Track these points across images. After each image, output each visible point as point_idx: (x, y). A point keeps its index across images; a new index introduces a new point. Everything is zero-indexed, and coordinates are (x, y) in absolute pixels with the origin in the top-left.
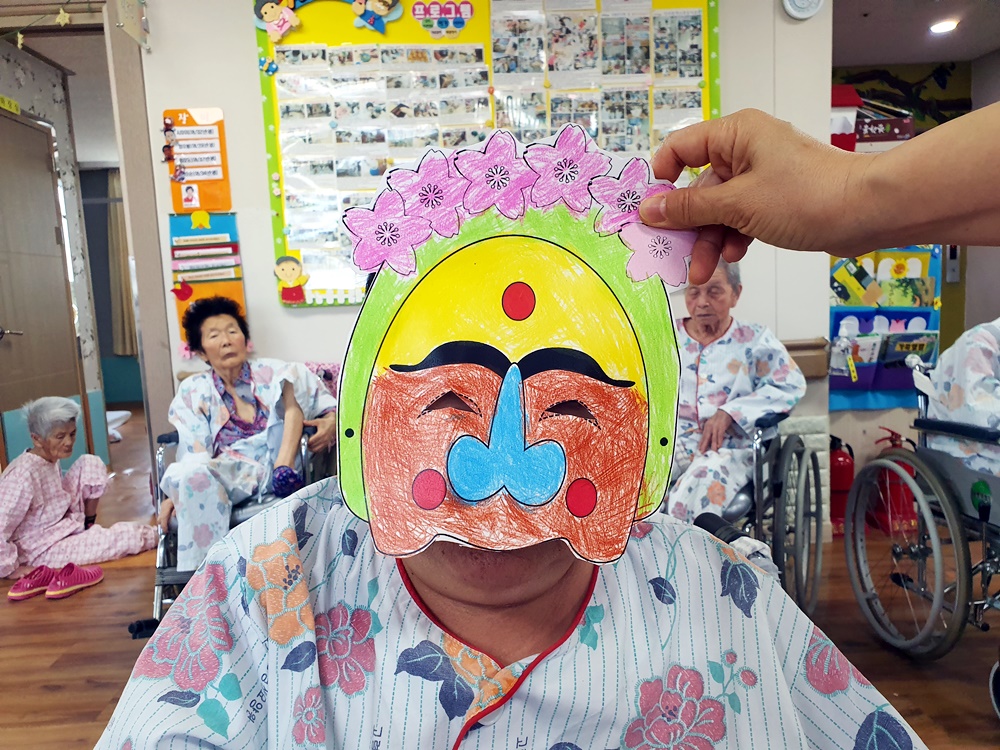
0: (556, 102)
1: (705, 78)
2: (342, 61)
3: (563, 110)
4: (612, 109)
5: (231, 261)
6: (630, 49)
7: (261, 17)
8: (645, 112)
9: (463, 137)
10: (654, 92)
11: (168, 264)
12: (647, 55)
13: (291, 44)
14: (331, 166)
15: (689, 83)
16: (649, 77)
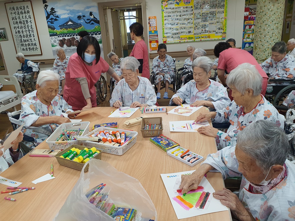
0: (203, 13)
1: (225, 9)
2: (173, 9)
3: (204, 14)
4: (211, 14)
5: (157, 37)
6: (214, 5)
7: (162, 4)
8: (215, 14)
9: (189, 19)
10: (217, 11)
11: (148, 38)
12: (216, 6)
13: (166, 7)
14: (171, 24)
15: (222, 10)
16: (216, 9)
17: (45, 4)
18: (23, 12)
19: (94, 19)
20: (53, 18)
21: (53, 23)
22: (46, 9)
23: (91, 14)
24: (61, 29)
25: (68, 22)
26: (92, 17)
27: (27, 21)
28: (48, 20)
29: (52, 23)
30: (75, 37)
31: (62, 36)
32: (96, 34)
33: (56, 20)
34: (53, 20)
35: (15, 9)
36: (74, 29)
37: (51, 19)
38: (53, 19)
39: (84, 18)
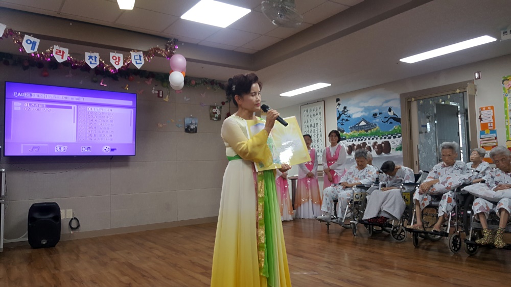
5: (494, 141)
7: (504, 84)
11: (479, 142)
17: (338, 103)
18: (315, 114)
19: (394, 116)
20: (344, 118)
21: (344, 125)
22: (338, 109)
23: (390, 110)
24: (351, 131)
25: (360, 123)
26: (391, 114)
27: (317, 124)
28: (339, 121)
29: (342, 124)
30: (367, 141)
31: (351, 140)
32: (395, 137)
33: (347, 120)
34: (344, 121)
35: (309, 112)
36: (367, 131)
37: (341, 120)
39: (380, 116)
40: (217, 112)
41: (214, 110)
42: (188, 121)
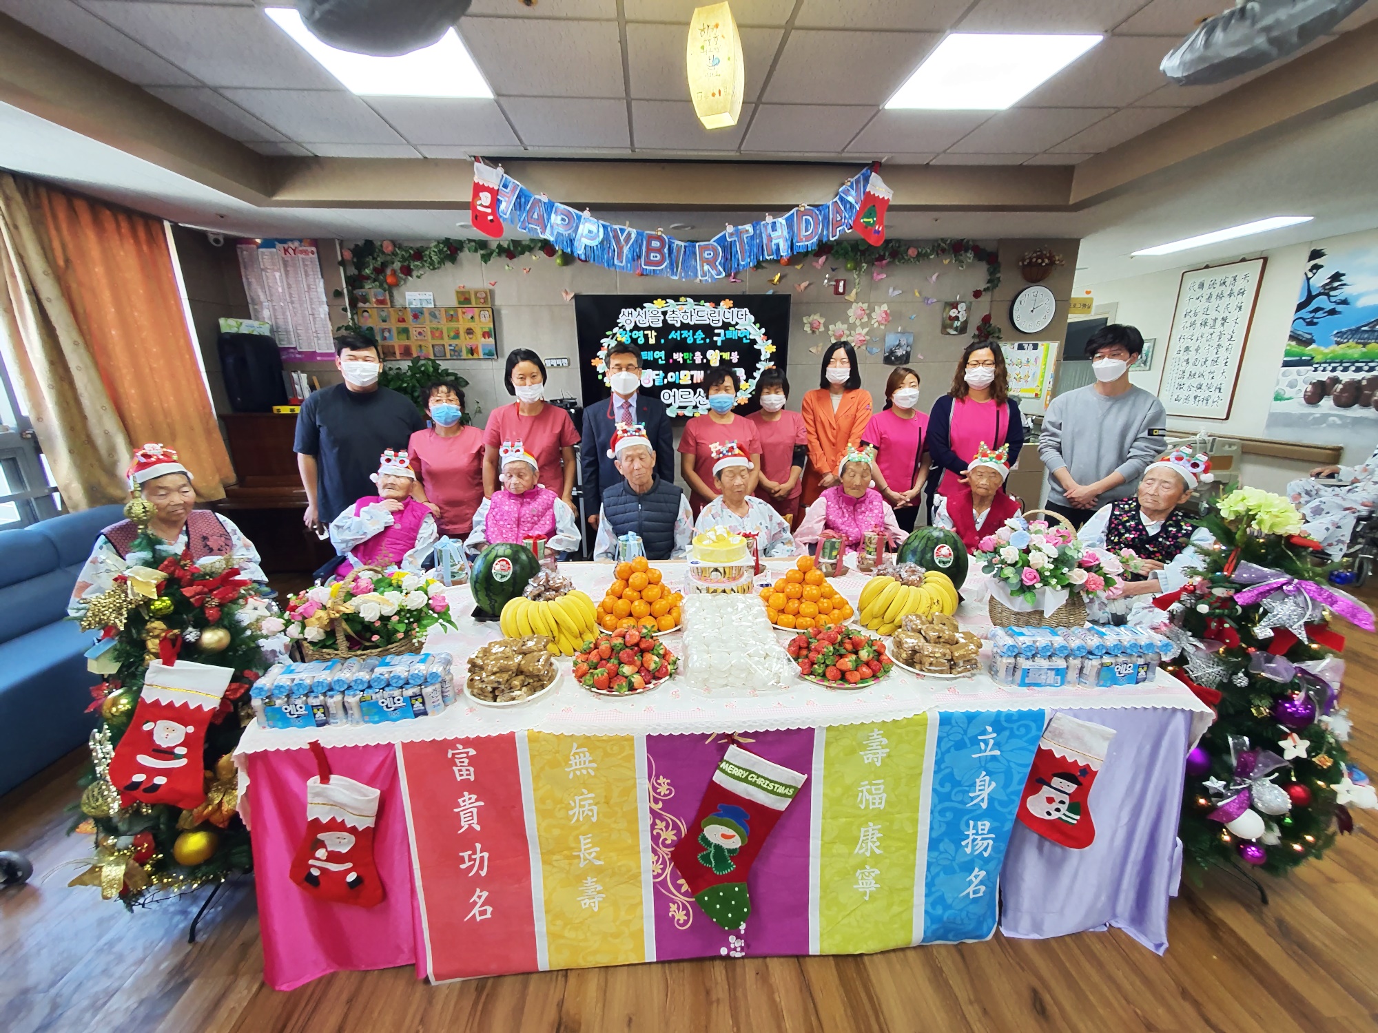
17: (1313, 263)
20: (1322, 306)
21: (1315, 324)
22: (1308, 279)
24: (1338, 343)
28: (1304, 313)
29: (1311, 323)
31: (1330, 368)
33: (1332, 312)
34: (1319, 314)
37: (1311, 312)
38: (1322, 309)
40: (960, 315)
41: (953, 313)
42: (891, 340)
